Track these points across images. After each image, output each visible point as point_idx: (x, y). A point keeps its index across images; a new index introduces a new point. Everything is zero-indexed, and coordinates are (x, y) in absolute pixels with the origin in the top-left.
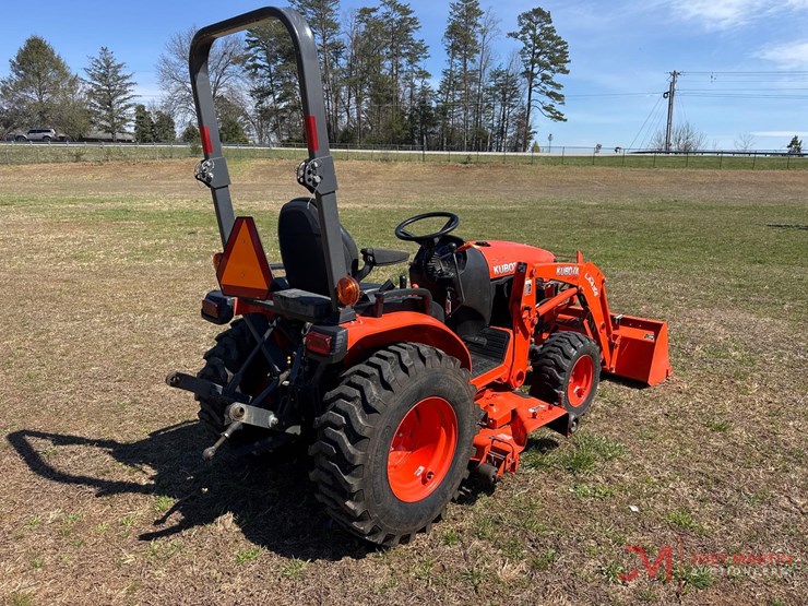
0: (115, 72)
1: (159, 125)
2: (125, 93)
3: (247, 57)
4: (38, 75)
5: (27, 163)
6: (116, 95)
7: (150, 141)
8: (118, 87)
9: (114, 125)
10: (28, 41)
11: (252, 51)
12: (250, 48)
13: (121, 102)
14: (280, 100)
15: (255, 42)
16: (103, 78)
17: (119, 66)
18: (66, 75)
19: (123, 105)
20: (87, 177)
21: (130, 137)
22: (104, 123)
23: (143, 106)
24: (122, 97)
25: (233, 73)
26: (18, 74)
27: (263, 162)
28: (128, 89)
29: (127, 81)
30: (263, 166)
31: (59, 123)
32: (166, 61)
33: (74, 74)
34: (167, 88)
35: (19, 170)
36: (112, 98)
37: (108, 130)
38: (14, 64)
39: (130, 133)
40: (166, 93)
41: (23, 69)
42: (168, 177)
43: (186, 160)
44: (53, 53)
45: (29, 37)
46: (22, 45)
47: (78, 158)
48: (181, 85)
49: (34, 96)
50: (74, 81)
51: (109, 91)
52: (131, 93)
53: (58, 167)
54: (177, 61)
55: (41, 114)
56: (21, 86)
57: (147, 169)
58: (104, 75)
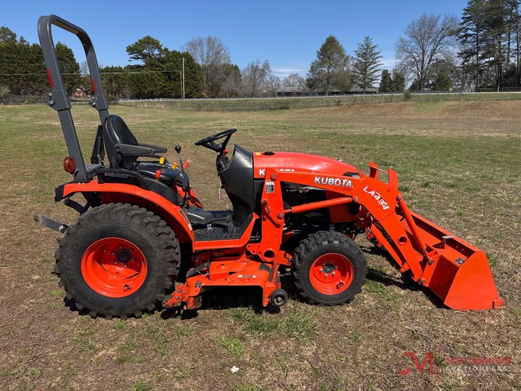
0: (371, 51)
1: (395, 82)
2: (375, 63)
3: (460, 30)
4: (329, 57)
5: (314, 107)
6: (370, 65)
7: (388, 92)
8: (371, 60)
9: (365, 83)
10: (327, 39)
11: (465, 25)
12: (464, 23)
13: (372, 68)
14: (483, 58)
15: (468, 18)
16: (364, 55)
17: (374, 47)
18: (343, 56)
19: (372, 71)
20: (339, 115)
21: (375, 90)
22: (361, 83)
23: (387, 71)
24: (372, 66)
25: (446, 43)
26: (320, 58)
27: (453, 103)
28: (377, 60)
29: (377, 56)
30: (452, 106)
31: (336, 84)
32: (402, 41)
33: (347, 55)
34: (399, 57)
35: (309, 111)
36: (367, 67)
37: (362, 87)
38: (318, 53)
39: (375, 88)
40: (398, 61)
41: (322, 55)
42: (384, 114)
43: (400, 104)
44: (338, 44)
45: (328, 37)
46: (324, 41)
47: (338, 103)
48: (409, 55)
49: (326, 69)
50: (347, 59)
51: (365, 63)
52: (379, 63)
53: (327, 109)
54: (409, 39)
55: (327, 79)
56: (321, 64)
57: (373, 110)
58: (365, 54)
